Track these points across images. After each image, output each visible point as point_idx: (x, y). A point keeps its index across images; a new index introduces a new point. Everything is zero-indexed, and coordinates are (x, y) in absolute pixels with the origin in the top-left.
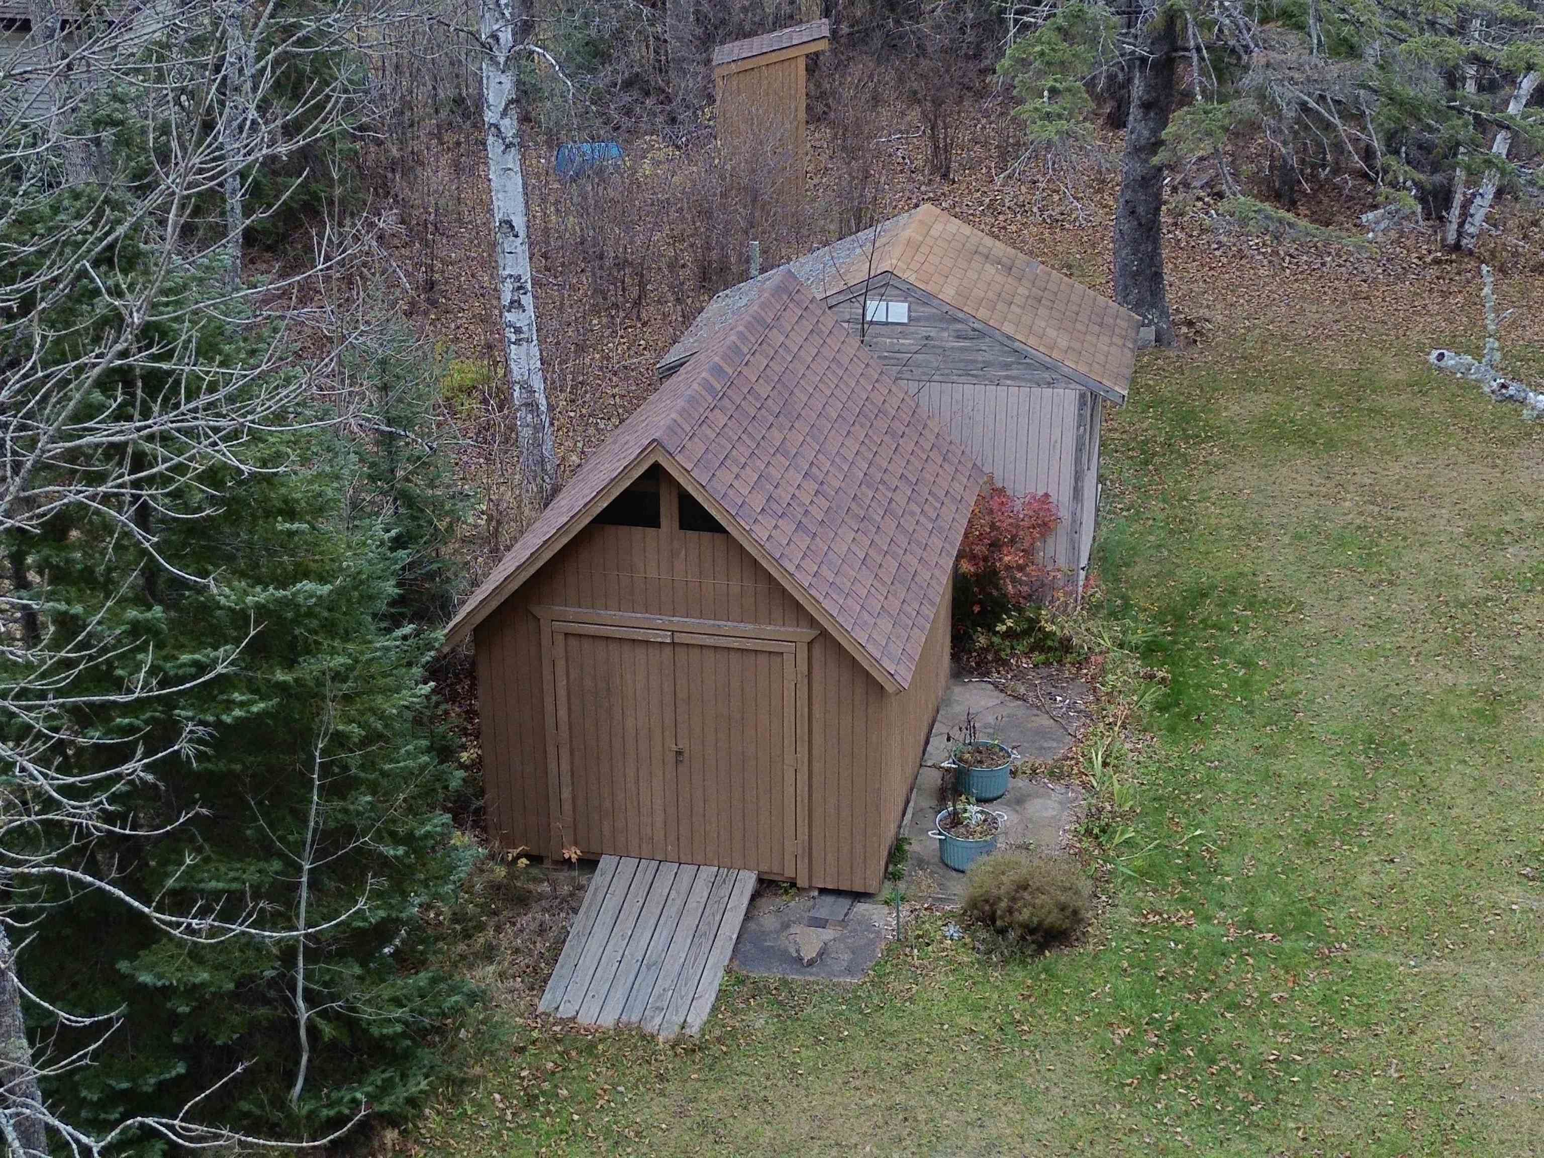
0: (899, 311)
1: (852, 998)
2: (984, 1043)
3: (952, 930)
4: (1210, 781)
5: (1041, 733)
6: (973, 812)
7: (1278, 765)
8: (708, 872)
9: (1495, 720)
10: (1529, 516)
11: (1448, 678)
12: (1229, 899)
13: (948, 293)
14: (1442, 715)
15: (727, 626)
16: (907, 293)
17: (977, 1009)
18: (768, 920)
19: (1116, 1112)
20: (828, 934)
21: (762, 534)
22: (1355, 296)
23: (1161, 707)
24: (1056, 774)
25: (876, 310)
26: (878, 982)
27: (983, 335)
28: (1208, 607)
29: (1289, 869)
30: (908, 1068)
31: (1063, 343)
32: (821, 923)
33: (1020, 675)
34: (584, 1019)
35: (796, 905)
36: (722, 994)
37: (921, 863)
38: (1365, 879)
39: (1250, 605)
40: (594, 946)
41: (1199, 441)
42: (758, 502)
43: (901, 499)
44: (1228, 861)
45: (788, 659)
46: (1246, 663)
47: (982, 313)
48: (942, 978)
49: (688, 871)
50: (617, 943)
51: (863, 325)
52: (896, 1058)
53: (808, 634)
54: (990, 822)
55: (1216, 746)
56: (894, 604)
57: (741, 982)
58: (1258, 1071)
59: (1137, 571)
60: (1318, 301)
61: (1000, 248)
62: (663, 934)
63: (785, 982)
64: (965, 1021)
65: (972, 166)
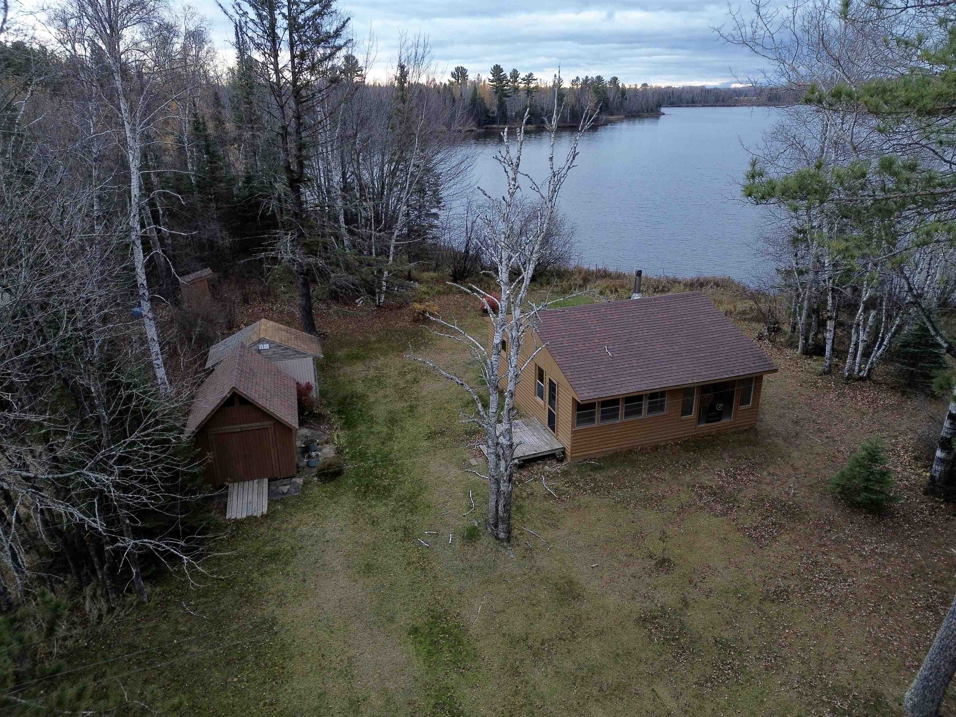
0: (266, 346)
1: (299, 497)
2: (330, 498)
3: (316, 479)
4: (360, 436)
5: (320, 435)
6: (314, 454)
7: (373, 430)
8: (256, 481)
9: (413, 411)
10: (410, 367)
11: (402, 405)
12: (370, 458)
13: (277, 340)
14: (403, 412)
15: (254, 424)
16: (268, 342)
17: (326, 492)
18: (273, 488)
19: (359, 502)
20: (288, 487)
21: (260, 403)
22: (359, 321)
23: (344, 424)
24: (327, 443)
25: (261, 347)
26: (303, 493)
27: (287, 349)
28: (348, 400)
29: (381, 450)
30: (315, 506)
31: (306, 347)
32: (286, 485)
33: (311, 424)
34: (239, 517)
35: (278, 482)
36: (269, 504)
37: (303, 468)
38: (396, 448)
39: (357, 398)
40: (235, 503)
41: (334, 362)
42: (257, 396)
43: (282, 389)
44: (368, 451)
45: (269, 429)
46: (361, 411)
47: (287, 344)
48: (316, 489)
49: (251, 482)
50: (240, 501)
51: (259, 351)
52: (311, 506)
53: (272, 422)
54: (317, 455)
55: (359, 429)
56: (290, 413)
57: (272, 501)
58: (384, 487)
59: (329, 396)
60: (351, 323)
61: (283, 327)
62: (250, 497)
63: (282, 499)
64: (324, 495)
65: (255, 300)
